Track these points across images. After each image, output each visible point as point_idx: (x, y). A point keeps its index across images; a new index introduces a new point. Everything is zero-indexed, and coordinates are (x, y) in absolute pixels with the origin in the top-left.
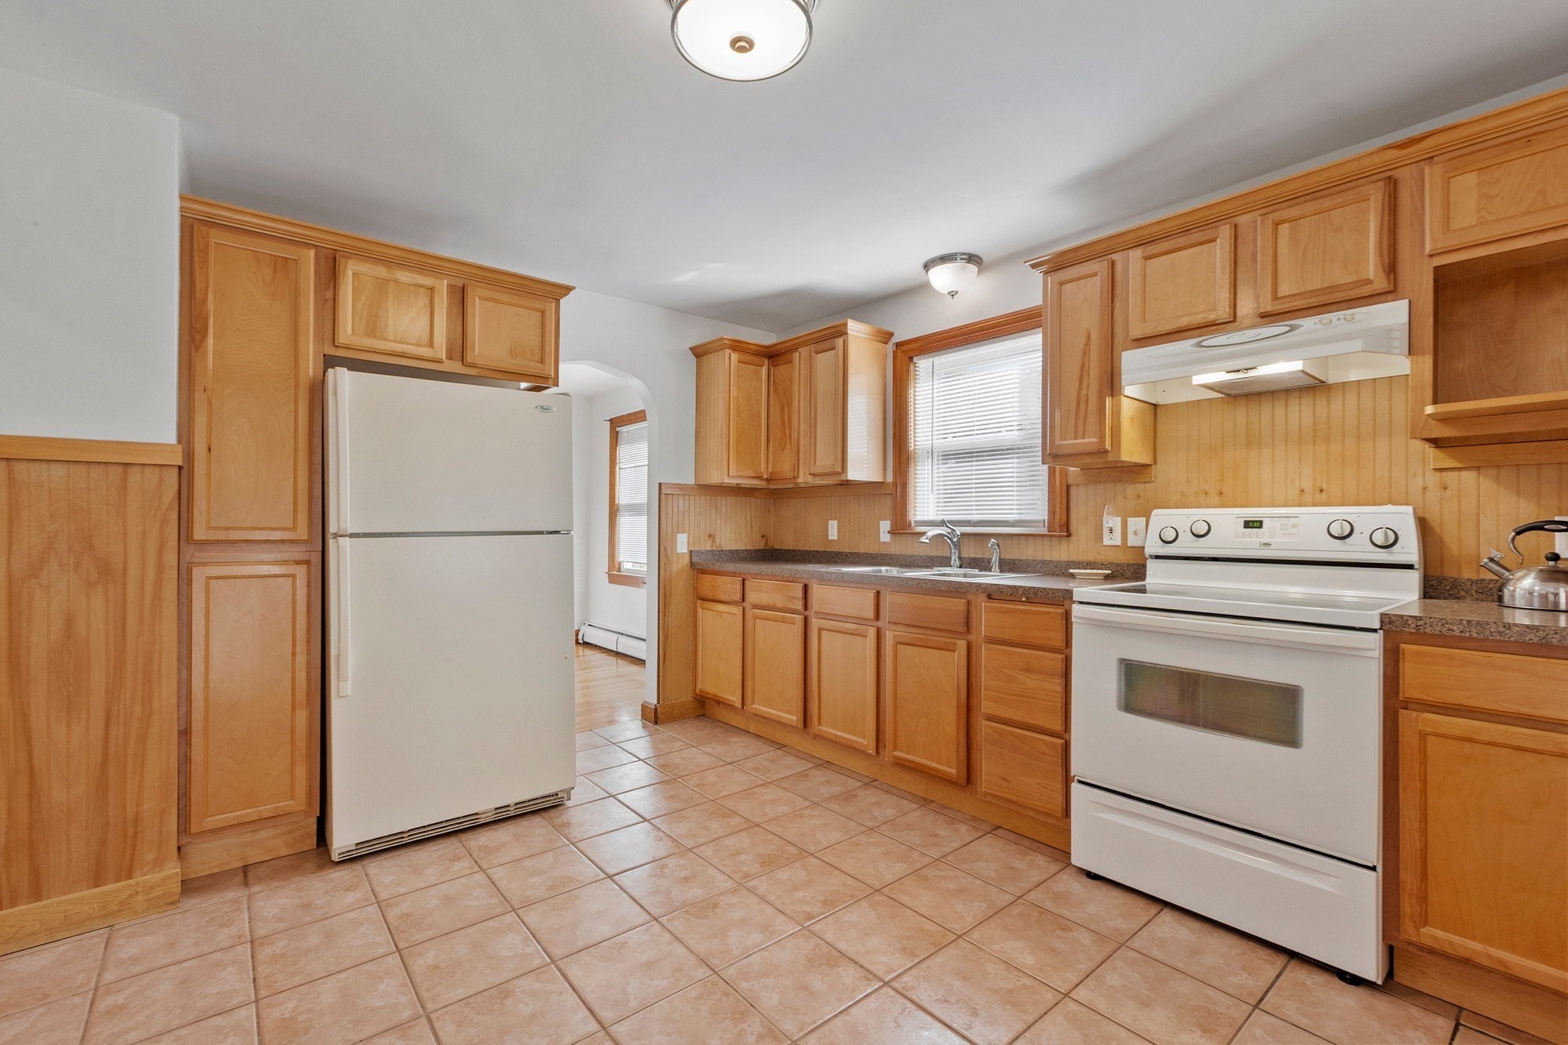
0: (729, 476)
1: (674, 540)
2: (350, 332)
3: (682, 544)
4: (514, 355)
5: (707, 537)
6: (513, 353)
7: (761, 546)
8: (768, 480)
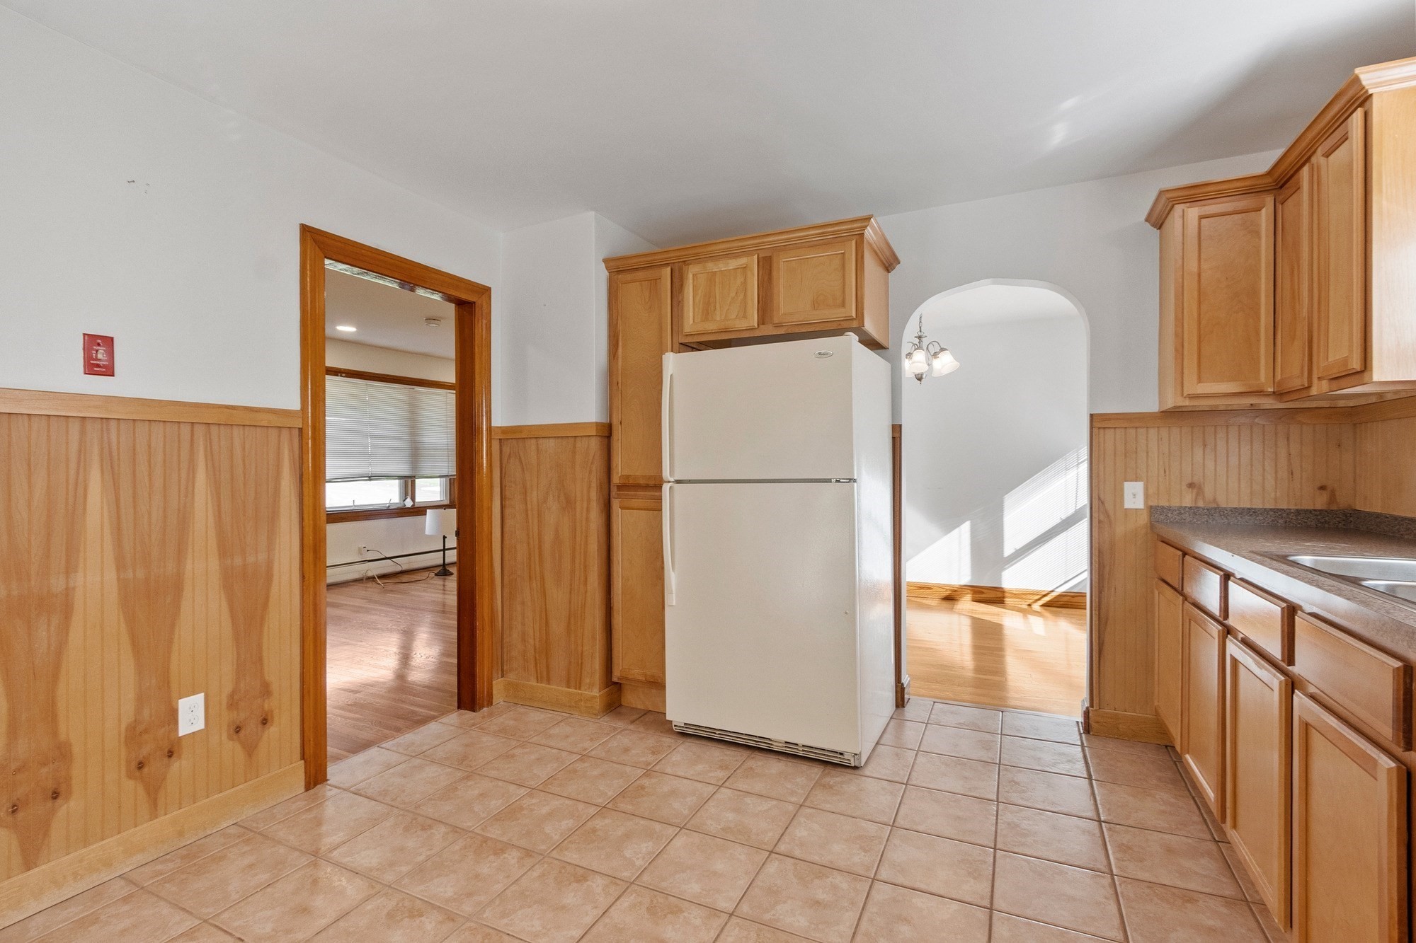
0: (1182, 395)
1: (1119, 494)
2: (691, 322)
3: (1134, 496)
4: (816, 305)
5: (1184, 487)
6: (816, 304)
7: (1320, 502)
8: (1279, 395)
